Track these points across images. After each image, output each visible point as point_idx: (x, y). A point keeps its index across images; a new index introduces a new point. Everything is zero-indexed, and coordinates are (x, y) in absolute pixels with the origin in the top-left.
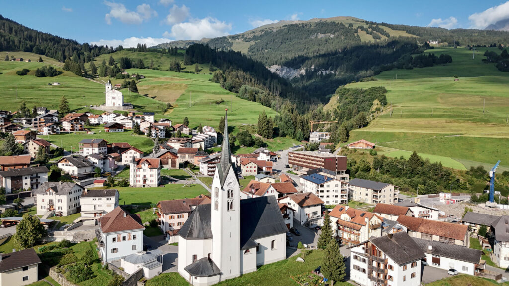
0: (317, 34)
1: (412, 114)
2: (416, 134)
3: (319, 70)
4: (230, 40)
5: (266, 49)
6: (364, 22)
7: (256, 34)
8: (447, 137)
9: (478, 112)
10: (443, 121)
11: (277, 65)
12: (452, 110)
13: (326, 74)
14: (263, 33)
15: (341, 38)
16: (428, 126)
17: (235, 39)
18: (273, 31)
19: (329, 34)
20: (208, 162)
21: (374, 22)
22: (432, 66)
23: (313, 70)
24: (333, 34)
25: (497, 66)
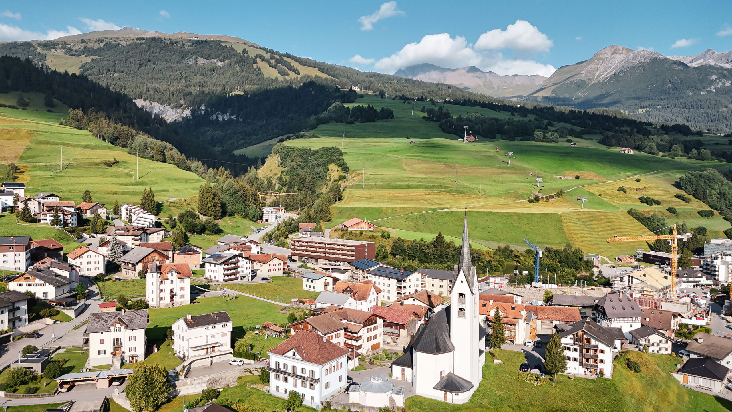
0: (197, 58)
1: (388, 185)
2: (404, 209)
3: (212, 113)
4: (39, 50)
5: (115, 71)
6: (260, 48)
7: (90, 45)
8: (438, 213)
9: (451, 182)
10: (422, 192)
11: (142, 100)
12: (426, 180)
13: (224, 119)
14: (102, 45)
15: (235, 69)
16: (409, 199)
17: (49, 49)
18: (119, 44)
19: (215, 61)
20: (223, 263)
21: (275, 51)
22: (374, 121)
23: (203, 112)
24: (222, 61)
25: (440, 126)
